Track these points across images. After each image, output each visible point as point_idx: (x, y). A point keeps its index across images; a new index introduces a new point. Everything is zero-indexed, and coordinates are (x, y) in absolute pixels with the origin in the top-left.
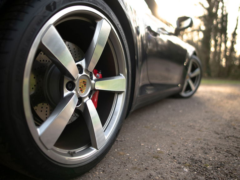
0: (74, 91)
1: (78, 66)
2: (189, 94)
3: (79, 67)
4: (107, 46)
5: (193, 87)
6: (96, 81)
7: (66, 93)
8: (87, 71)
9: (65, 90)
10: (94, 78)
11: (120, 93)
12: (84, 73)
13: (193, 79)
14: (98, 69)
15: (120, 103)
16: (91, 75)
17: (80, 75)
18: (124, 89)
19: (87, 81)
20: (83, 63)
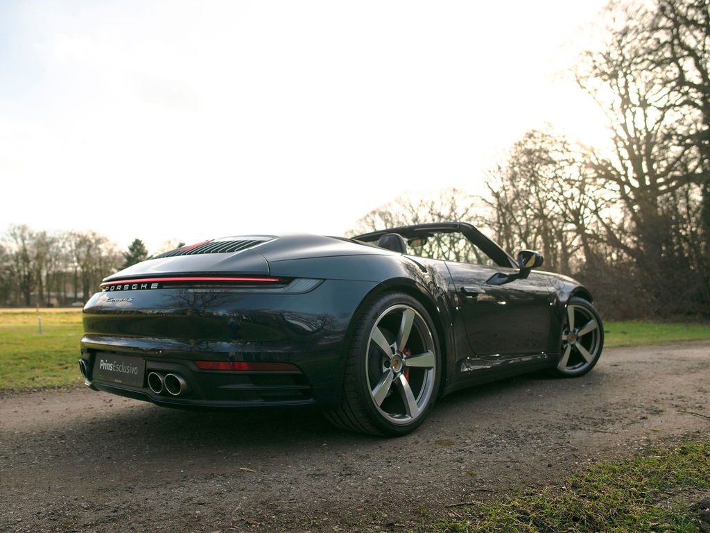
0: (390, 368)
1: (391, 348)
2: (579, 368)
3: (393, 348)
4: (413, 327)
5: (588, 357)
6: (406, 359)
7: (385, 370)
8: (398, 351)
9: (384, 367)
10: (404, 356)
11: (430, 368)
12: (396, 354)
13: (587, 341)
14: (407, 347)
15: (431, 376)
16: (402, 355)
17: (393, 355)
18: (433, 364)
19: (399, 360)
20: (395, 345)
